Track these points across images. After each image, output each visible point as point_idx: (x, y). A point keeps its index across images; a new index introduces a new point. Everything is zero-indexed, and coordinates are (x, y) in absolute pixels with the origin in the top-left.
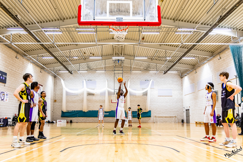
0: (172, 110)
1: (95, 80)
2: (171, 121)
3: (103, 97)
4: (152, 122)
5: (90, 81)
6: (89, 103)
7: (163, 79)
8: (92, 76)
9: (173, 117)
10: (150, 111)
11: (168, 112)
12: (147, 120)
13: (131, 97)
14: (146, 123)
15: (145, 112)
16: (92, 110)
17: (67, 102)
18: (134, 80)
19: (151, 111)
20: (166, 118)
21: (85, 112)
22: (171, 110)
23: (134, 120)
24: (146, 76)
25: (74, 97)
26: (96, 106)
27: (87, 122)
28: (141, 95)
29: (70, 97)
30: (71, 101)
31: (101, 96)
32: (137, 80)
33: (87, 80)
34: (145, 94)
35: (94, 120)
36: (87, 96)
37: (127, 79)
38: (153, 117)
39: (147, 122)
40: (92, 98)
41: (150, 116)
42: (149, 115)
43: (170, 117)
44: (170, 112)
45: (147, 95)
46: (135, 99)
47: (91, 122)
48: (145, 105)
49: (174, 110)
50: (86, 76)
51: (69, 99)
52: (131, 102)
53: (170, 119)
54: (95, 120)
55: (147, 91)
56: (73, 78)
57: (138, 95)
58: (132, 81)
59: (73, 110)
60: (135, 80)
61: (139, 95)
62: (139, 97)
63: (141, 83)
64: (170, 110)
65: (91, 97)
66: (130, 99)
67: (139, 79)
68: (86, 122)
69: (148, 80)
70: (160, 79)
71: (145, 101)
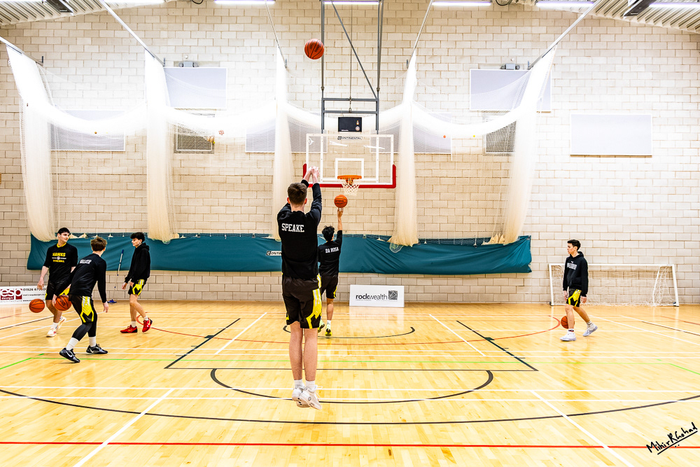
0: (649, 236)
1: (218, 63)
2: (639, 297)
3: (261, 157)
4: (536, 298)
5: (188, 68)
6: (186, 194)
7: (601, 60)
8: (202, 42)
9: (652, 273)
10: (525, 241)
11: (627, 244)
12: (505, 289)
13: (421, 158)
14: (500, 304)
15: (499, 247)
16: (200, 232)
17: (59, 183)
18: (437, 67)
19: (529, 237)
20: (612, 281)
21: (160, 242)
22: (643, 237)
23: (435, 289)
24: (504, 45)
25: (101, 156)
26: (222, 209)
27: (175, 296)
28: (474, 150)
29: (78, 156)
30: (85, 178)
31: (253, 156)
32: (452, 67)
33: (170, 65)
34: (503, 143)
35: (214, 287)
36: (175, 152)
37: (399, 59)
38: (541, 275)
39: (504, 299)
40: (202, 165)
41: (525, 269)
42: (523, 261)
43: (638, 273)
44: (634, 245)
45: (510, 148)
46: (444, 173)
47: (199, 297)
48: (497, 205)
49: (657, 237)
50: (170, 42)
51: (70, 171)
52: (419, 188)
53: (636, 281)
54: (220, 287)
55: (513, 126)
56: (96, 49)
57: (459, 150)
58: (429, 67)
59: (98, 231)
60: (443, 67)
61: (467, 150)
62: (464, 158)
63: (480, 83)
64: (634, 236)
65: (194, 160)
66: (417, 170)
67: (467, 60)
68: (166, 296)
69: (519, 62)
70: (586, 60)
71: (499, 183)
